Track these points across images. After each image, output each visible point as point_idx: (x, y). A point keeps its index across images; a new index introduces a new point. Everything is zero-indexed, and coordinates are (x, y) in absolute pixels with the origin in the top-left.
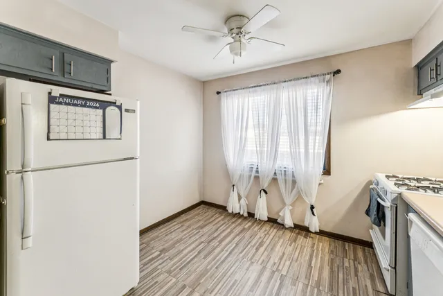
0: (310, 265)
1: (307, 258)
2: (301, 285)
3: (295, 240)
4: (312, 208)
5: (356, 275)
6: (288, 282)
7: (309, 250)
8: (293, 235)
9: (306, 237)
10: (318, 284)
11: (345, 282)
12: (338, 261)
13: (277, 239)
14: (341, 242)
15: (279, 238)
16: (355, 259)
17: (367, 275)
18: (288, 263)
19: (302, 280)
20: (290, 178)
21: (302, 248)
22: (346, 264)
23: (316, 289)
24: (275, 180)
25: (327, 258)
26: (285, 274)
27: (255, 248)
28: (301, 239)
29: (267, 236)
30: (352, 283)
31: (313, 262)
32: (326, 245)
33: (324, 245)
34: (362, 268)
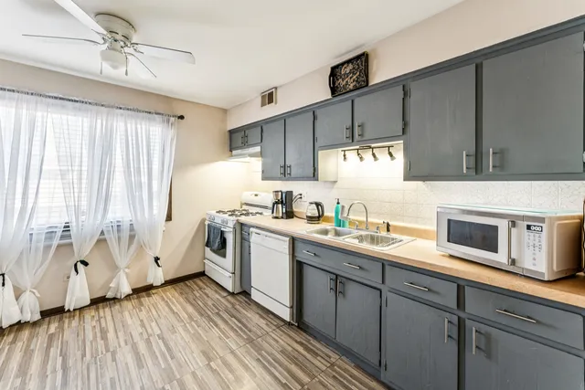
0: (174, 312)
1: (166, 308)
2: (180, 329)
3: (141, 304)
4: (157, 259)
5: (208, 297)
6: (167, 335)
7: (162, 303)
8: (135, 302)
9: (149, 296)
10: (191, 317)
11: (205, 304)
12: (191, 297)
13: (119, 315)
14: (182, 284)
15: (122, 313)
16: (200, 289)
17: (213, 292)
18: (154, 324)
19: (178, 325)
20: (126, 234)
21: (155, 306)
22: (198, 295)
23: (193, 323)
24: (102, 241)
25: (181, 299)
26: (159, 332)
27: (99, 339)
28: (145, 300)
29: (102, 320)
30: (210, 303)
31: (174, 308)
32: (173, 291)
33: (171, 293)
34: (208, 291)
